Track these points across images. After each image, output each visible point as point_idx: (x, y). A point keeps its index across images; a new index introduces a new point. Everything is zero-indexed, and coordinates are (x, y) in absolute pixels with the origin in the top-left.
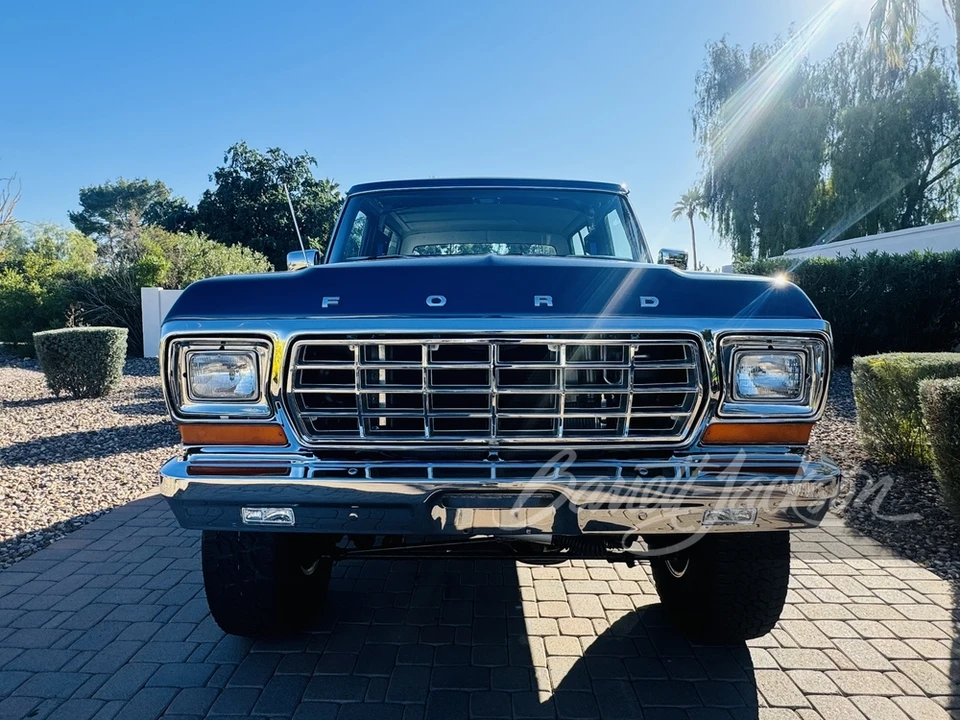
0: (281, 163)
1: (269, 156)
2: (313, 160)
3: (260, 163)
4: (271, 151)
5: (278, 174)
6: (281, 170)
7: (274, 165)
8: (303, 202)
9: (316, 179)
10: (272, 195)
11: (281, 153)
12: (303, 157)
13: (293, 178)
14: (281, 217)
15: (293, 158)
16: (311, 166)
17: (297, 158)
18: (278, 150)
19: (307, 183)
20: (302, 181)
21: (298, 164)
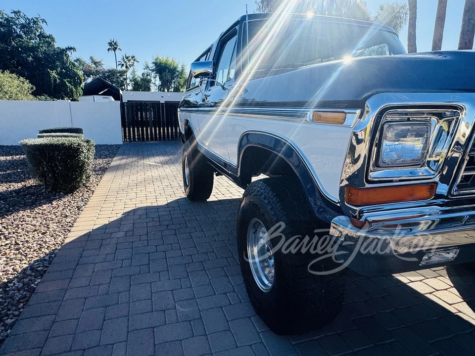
0: (22, 21)
1: (13, 15)
2: (44, 21)
3: (7, 20)
4: (14, 12)
5: (21, 28)
6: (23, 26)
7: (17, 22)
8: (42, 47)
9: (47, 33)
10: (20, 41)
11: (21, 14)
12: (37, 19)
13: (32, 32)
14: (28, 56)
15: (30, 18)
16: (43, 25)
17: (32, 19)
18: (19, 12)
19: (42, 36)
20: (37, 34)
21: (35, 22)
